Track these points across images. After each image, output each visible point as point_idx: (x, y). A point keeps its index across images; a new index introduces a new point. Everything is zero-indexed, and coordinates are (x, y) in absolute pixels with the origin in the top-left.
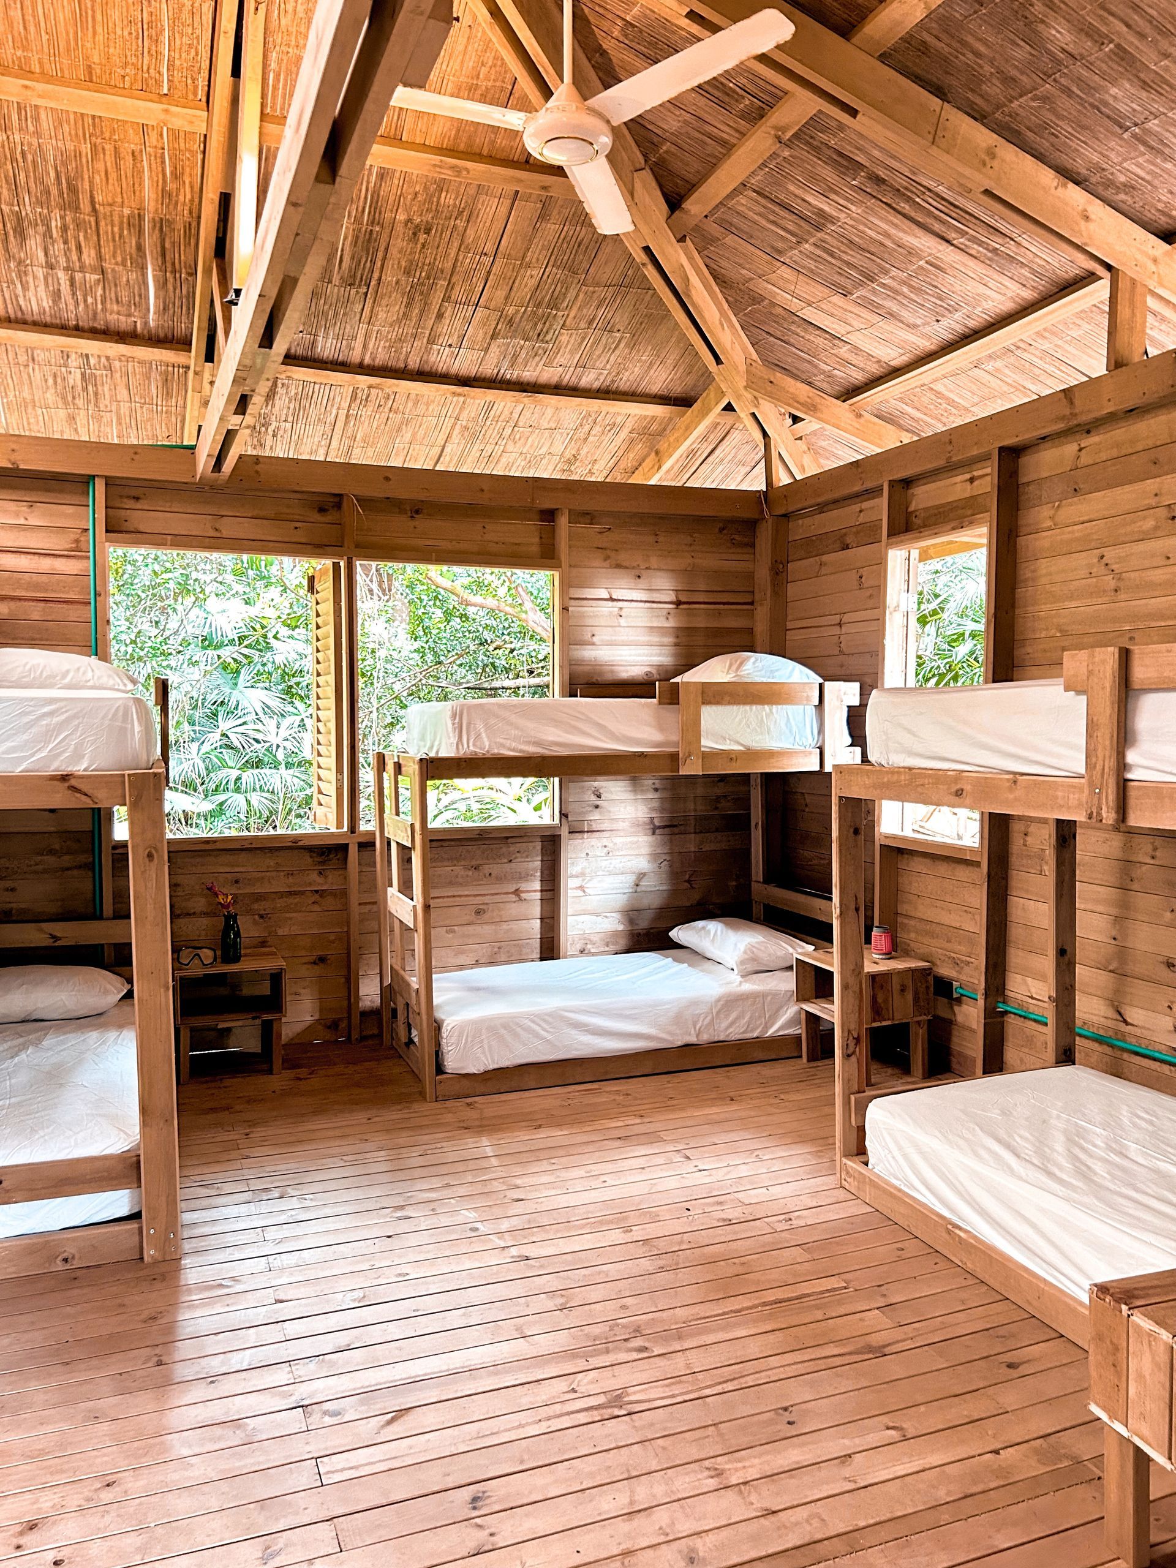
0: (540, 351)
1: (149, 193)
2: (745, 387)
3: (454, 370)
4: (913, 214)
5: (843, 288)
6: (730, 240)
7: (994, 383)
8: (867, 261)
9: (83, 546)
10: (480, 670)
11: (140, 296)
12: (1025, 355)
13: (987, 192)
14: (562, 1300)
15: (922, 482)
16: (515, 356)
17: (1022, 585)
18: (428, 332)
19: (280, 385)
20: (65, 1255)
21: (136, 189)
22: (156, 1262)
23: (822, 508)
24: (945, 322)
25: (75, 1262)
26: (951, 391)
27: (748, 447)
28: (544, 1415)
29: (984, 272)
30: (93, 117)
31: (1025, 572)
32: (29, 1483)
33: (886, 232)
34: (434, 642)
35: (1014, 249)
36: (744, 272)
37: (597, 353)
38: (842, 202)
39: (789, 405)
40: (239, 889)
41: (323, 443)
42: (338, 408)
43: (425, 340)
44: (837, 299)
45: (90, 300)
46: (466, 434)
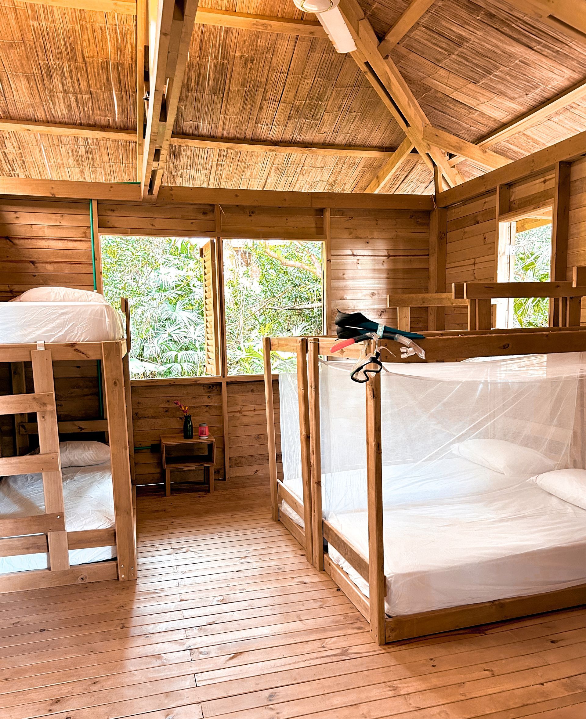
0: (314, 125)
1: (110, 49)
2: (423, 139)
3: (269, 138)
4: (511, 33)
5: (474, 79)
6: (412, 56)
7: (559, 128)
8: (486, 62)
9: (88, 235)
10: (294, 300)
11: (110, 105)
12: (576, 112)
13: (551, 17)
14: (321, 603)
15: (517, 185)
16: (301, 129)
17: (571, 237)
18: (255, 118)
19: (182, 150)
20: (82, 576)
21: (104, 47)
22: (125, 581)
23: (465, 202)
24: (530, 95)
25: (87, 580)
26: (535, 134)
27: (426, 173)
28: (308, 658)
29: (552, 65)
30: (80, 10)
31: (573, 230)
32: (57, 681)
33: (496, 45)
34: (271, 286)
35: (568, 50)
36: (420, 74)
37: (344, 124)
38: (471, 29)
39: (447, 148)
40: (169, 405)
41: (206, 180)
42: (212, 161)
43: (254, 121)
44: (471, 86)
45: (86, 109)
46: (278, 172)
